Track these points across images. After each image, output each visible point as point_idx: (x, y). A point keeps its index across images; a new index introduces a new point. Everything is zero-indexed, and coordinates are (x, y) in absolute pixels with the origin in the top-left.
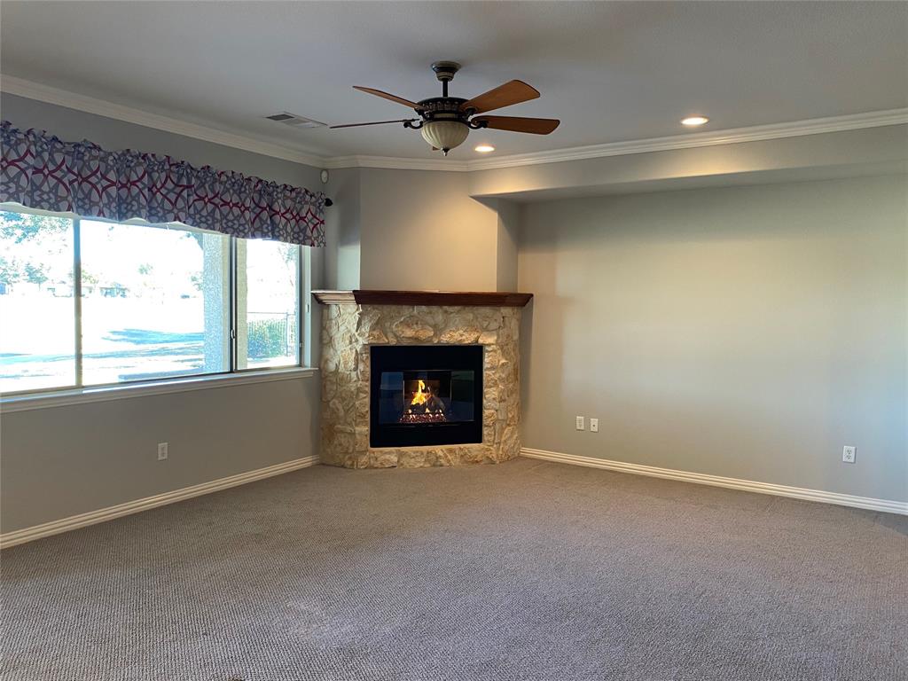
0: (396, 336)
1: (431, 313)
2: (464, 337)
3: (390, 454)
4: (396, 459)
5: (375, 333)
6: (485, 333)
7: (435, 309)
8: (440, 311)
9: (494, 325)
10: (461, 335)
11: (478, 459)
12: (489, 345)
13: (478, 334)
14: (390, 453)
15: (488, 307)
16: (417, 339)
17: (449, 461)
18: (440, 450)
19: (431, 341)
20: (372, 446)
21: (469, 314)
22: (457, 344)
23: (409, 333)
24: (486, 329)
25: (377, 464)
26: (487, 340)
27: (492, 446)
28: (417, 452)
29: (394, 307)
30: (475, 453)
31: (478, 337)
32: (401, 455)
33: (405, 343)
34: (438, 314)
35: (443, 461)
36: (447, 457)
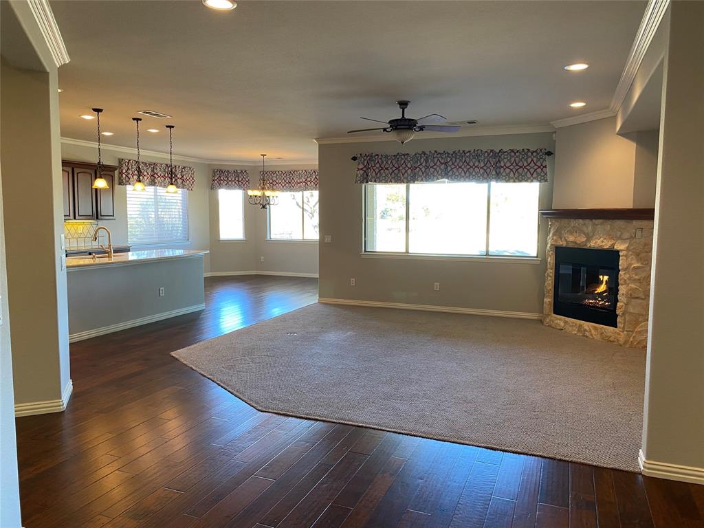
0: (566, 240)
1: (585, 224)
2: (604, 244)
3: (560, 321)
4: (563, 325)
5: (555, 238)
6: (619, 241)
7: (587, 221)
8: (591, 222)
9: (626, 235)
10: (602, 242)
11: (611, 339)
12: (622, 250)
13: (613, 242)
14: (560, 319)
15: (623, 221)
16: (575, 243)
17: (592, 335)
18: (587, 325)
19: (586, 245)
20: (554, 313)
21: (608, 225)
22: (600, 248)
23: (571, 238)
24: (620, 238)
25: (553, 326)
26: (620, 246)
27: (623, 332)
28: (573, 323)
29: (566, 220)
30: (609, 334)
31: (614, 245)
32: (566, 322)
33: (571, 245)
34: (588, 225)
35: (587, 334)
36: (590, 331)
